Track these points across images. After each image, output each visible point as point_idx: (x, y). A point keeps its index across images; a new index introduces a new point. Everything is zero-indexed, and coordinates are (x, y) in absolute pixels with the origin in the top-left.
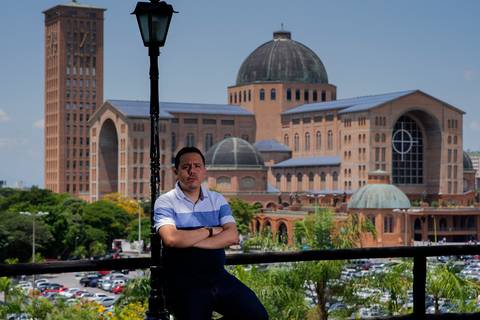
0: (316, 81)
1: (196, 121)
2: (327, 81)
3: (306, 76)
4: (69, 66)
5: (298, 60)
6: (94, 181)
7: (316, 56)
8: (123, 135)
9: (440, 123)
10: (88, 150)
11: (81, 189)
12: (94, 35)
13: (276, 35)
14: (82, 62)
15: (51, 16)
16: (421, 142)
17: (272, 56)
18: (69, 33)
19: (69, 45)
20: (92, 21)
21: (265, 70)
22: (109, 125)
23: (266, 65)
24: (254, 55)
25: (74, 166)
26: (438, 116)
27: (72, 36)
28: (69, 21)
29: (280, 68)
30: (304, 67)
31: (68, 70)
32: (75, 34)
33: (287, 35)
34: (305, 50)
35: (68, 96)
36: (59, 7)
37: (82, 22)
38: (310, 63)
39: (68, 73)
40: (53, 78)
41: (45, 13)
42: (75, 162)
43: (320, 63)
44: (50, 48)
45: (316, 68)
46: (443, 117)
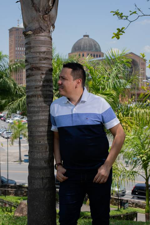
0: (97, 51)
2: (101, 51)
3: (94, 49)
5: (91, 44)
7: (97, 43)
9: (139, 63)
10: (23, 75)
13: (84, 36)
15: (11, 30)
16: (132, 70)
17: (83, 43)
18: (16, 36)
19: (16, 40)
21: (81, 47)
23: (81, 45)
24: (77, 42)
25: (18, 80)
26: (138, 62)
27: (17, 37)
28: (16, 32)
29: (85, 47)
30: (93, 46)
31: (16, 48)
32: (18, 37)
33: (88, 36)
34: (94, 41)
35: (16, 57)
36: (13, 28)
37: (21, 33)
38: (95, 45)
39: (16, 49)
41: (9, 30)
42: (19, 79)
43: (99, 45)
44: (11, 41)
45: (97, 47)
46: (140, 62)
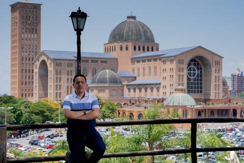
0: (149, 41)
1: (88, 61)
2: (154, 42)
3: (143, 39)
4: (23, 33)
5: (140, 31)
6: (36, 91)
7: (148, 29)
8: (51, 68)
9: (211, 62)
10: (33, 76)
11: (29, 96)
12: (36, 17)
13: (129, 17)
14: (30, 31)
15: (14, 7)
16: (201, 72)
17: (126, 29)
18: (23, 16)
19: (23, 22)
20: (35, 10)
21: (123, 35)
22: (44, 63)
23: (124, 32)
24: (117, 28)
25: (26, 84)
26: (210, 60)
28: (23, 10)
29: (130, 34)
30: (142, 34)
31: (23, 35)
32: (26, 17)
33: (134, 18)
34: (143, 26)
35: (23, 48)
36: (18, 3)
37: (30, 11)
38: (145, 32)
40: (15, 39)
41: (11, 6)
42: (26, 82)
43: (151, 31)
44: (14, 24)
45: (149, 34)
46: (212, 60)
